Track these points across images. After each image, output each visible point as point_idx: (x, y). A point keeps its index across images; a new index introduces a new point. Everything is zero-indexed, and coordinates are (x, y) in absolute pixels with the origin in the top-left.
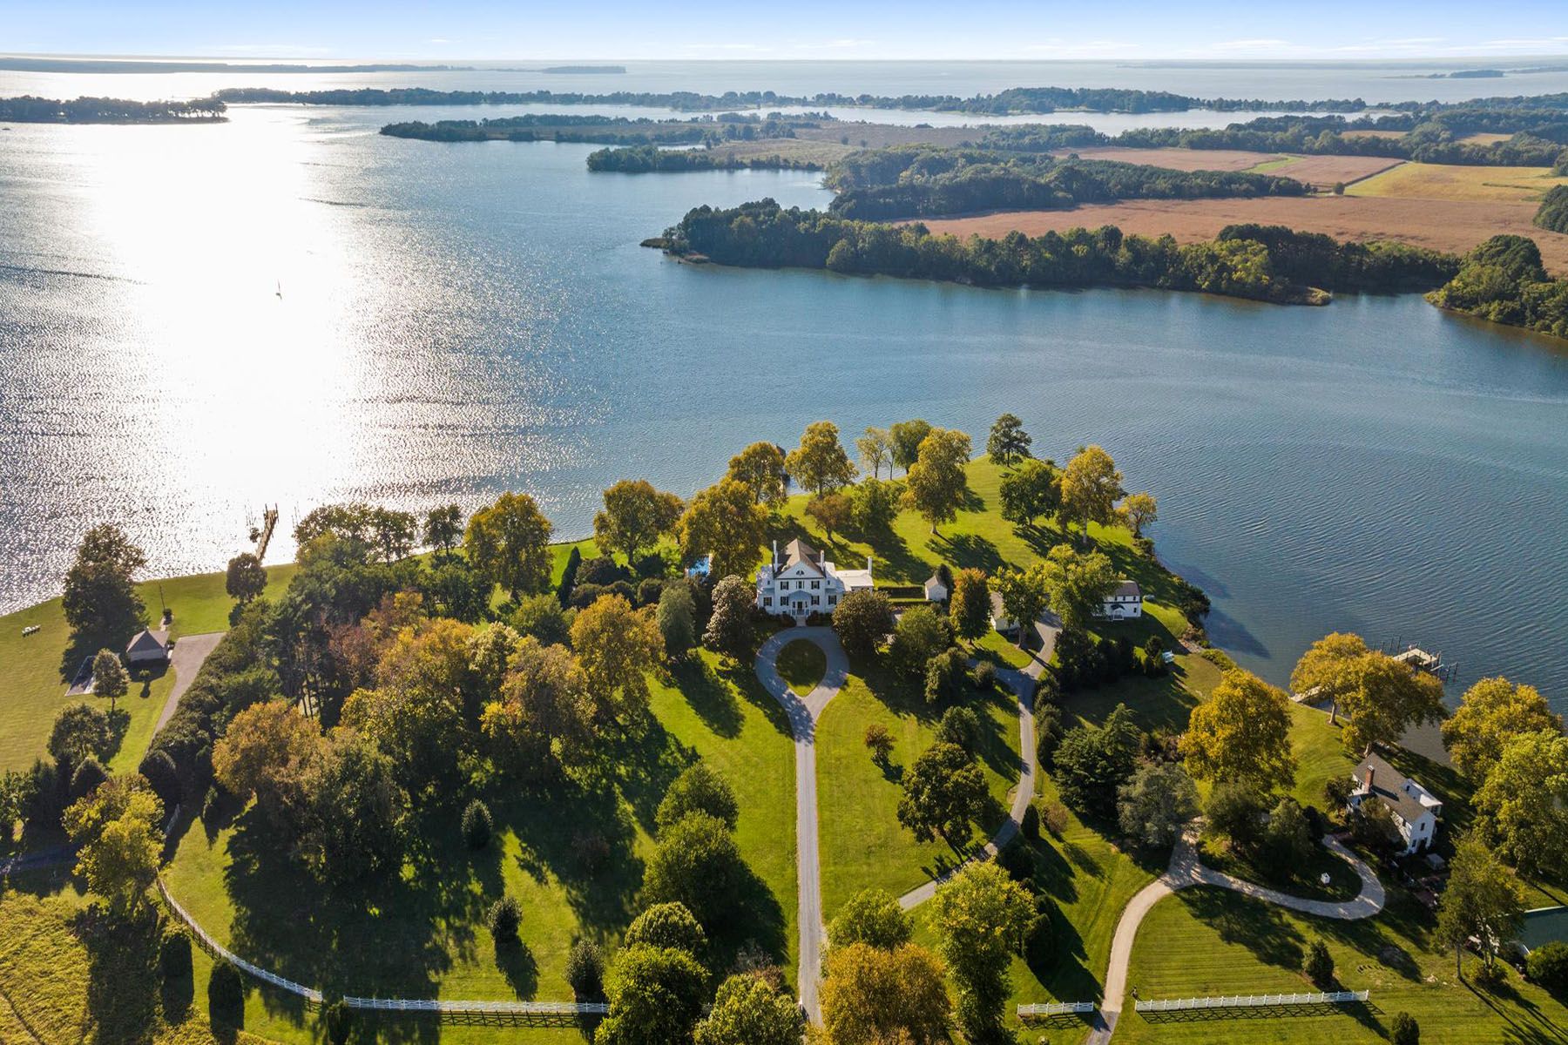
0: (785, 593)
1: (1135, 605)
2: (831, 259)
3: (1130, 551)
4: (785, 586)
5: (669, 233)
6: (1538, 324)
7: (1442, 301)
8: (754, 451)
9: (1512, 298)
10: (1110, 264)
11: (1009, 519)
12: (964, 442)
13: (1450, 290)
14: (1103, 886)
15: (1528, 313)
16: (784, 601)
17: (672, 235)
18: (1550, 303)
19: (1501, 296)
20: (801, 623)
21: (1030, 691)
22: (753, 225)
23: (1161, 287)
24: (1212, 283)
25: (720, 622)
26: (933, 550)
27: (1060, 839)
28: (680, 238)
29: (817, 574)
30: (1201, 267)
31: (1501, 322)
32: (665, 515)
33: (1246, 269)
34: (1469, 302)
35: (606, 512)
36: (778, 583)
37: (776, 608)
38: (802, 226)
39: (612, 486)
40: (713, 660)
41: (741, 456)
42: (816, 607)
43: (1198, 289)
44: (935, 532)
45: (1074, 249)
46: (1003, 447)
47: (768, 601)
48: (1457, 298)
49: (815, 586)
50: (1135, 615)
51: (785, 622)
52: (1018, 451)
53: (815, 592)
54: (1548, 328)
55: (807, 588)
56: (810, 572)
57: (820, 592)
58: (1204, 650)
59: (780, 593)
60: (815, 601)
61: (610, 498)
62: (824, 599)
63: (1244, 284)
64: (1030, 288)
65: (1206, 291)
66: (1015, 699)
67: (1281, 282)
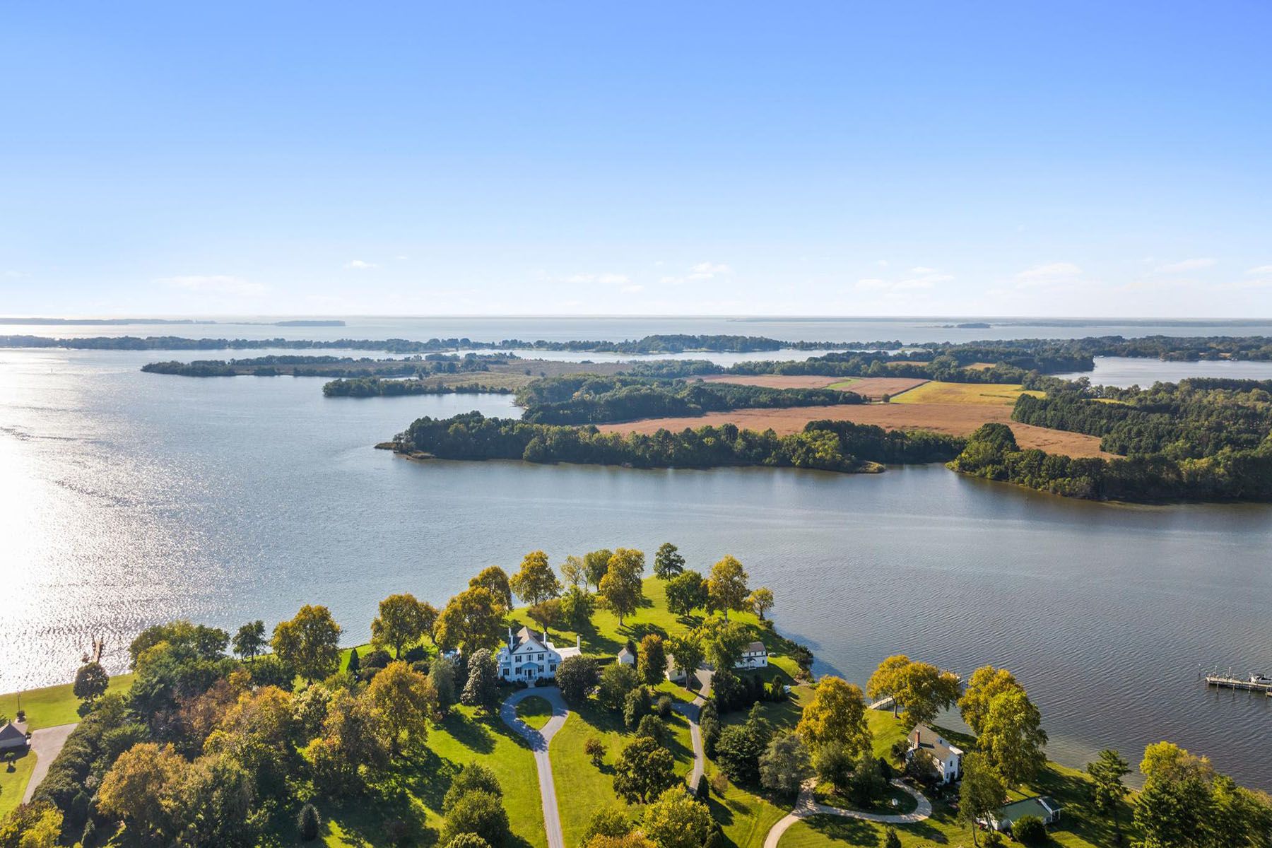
0: (519, 665)
1: (763, 658)
2: (527, 453)
3: (757, 628)
4: (518, 660)
5: (398, 438)
6: (1016, 479)
7: (956, 468)
8: (488, 573)
9: (999, 462)
10: (729, 450)
11: (673, 612)
12: (639, 556)
13: (961, 459)
14: (754, 822)
15: (1010, 473)
16: (518, 670)
17: (401, 439)
18: (1022, 464)
19: (993, 462)
20: (531, 686)
21: (696, 713)
22: (465, 430)
23: (768, 465)
24: (803, 461)
25: (474, 684)
26: (620, 634)
27: (723, 798)
28: (407, 441)
29: (542, 649)
30: (794, 451)
31: (994, 479)
32: (425, 618)
33: (825, 450)
34: (975, 467)
35: (380, 618)
36: (513, 657)
37: (513, 677)
38: (503, 430)
39: (385, 598)
40: (469, 712)
41: (477, 577)
42: (541, 674)
43: (793, 465)
44: (622, 624)
45: (705, 440)
46: (665, 567)
47: (506, 672)
48: (966, 464)
49: (541, 658)
50: (763, 665)
51: (521, 685)
52: (676, 569)
53: (540, 663)
54: (1022, 481)
55: (535, 660)
56: (537, 648)
57: (544, 663)
58: (811, 684)
59: (515, 665)
60: (541, 669)
61: (384, 607)
62: (547, 667)
63: (825, 461)
64: (675, 468)
65: (799, 467)
66: (684, 718)
67: (850, 459)
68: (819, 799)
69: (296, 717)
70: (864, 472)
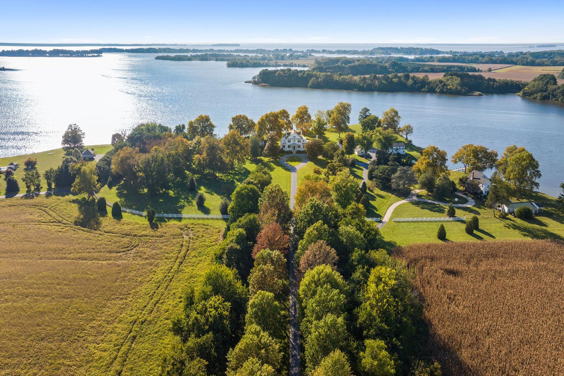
0: (289, 144)
1: (403, 150)
2: (310, 84)
3: (404, 142)
4: (289, 141)
6: (554, 99)
7: (521, 95)
8: (281, 112)
9: (546, 91)
10: (405, 85)
13: (524, 90)
14: (386, 201)
15: (551, 96)
16: (289, 146)
17: (255, 78)
18: (558, 91)
19: (541, 91)
20: (294, 153)
21: (366, 166)
22: (283, 74)
23: (423, 92)
24: (441, 90)
25: (268, 147)
27: (373, 193)
28: (258, 79)
29: (300, 138)
30: (437, 85)
31: (541, 99)
32: (251, 126)
33: (453, 85)
34: (530, 94)
35: (232, 124)
36: (287, 140)
37: (286, 149)
38: (300, 74)
39: (234, 116)
40: (266, 159)
42: (299, 149)
43: (436, 92)
44: (339, 137)
45: (393, 80)
47: (284, 146)
48: (526, 93)
49: (299, 141)
50: (404, 153)
51: (290, 152)
53: (299, 144)
54: (557, 100)
55: (296, 142)
56: (298, 137)
57: (301, 144)
60: (299, 147)
61: (233, 119)
62: (302, 146)
63: (452, 90)
64: (378, 92)
65: (439, 93)
66: (361, 167)
67: (465, 89)
68: (418, 196)
69: (190, 148)
70: (471, 95)
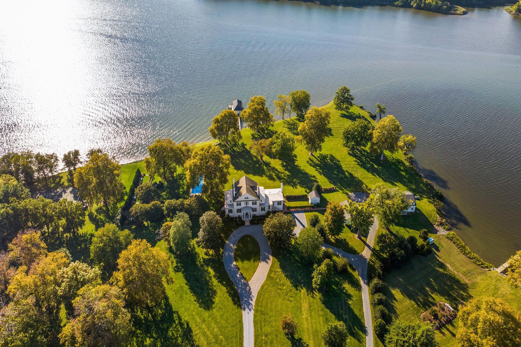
0: (239, 207)
1: (413, 207)
3: (403, 163)
4: (239, 204)
7: (514, 12)
8: (225, 115)
11: (346, 146)
16: (239, 211)
20: (247, 223)
23: (397, 6)
24: (418, 4)
25: (204, 236)
26: (311, 165)
29: (255, 198)
36: (235, 203)
37: (235, 214)
40: (201, 252)
41: (219, 117)
42: (255, 213)
43: (411, 7)
44: (312, 154)
46: (341, 102)
47: (231, 211)
49: (254, 203)
50: (412, 211)
51: (240, 221)
52: (348, 104)
53: (254, 206)
55: (250, 204)
56: (252, 198)
57: (257, 206)
58: (447, 232)
59: (236, 207)
60: (254, 210)
61: (152, 150)
62: (259, 209)
63: (431, 5)
65: (415, 8)
67: (446, 5)
70: (454, 14)
